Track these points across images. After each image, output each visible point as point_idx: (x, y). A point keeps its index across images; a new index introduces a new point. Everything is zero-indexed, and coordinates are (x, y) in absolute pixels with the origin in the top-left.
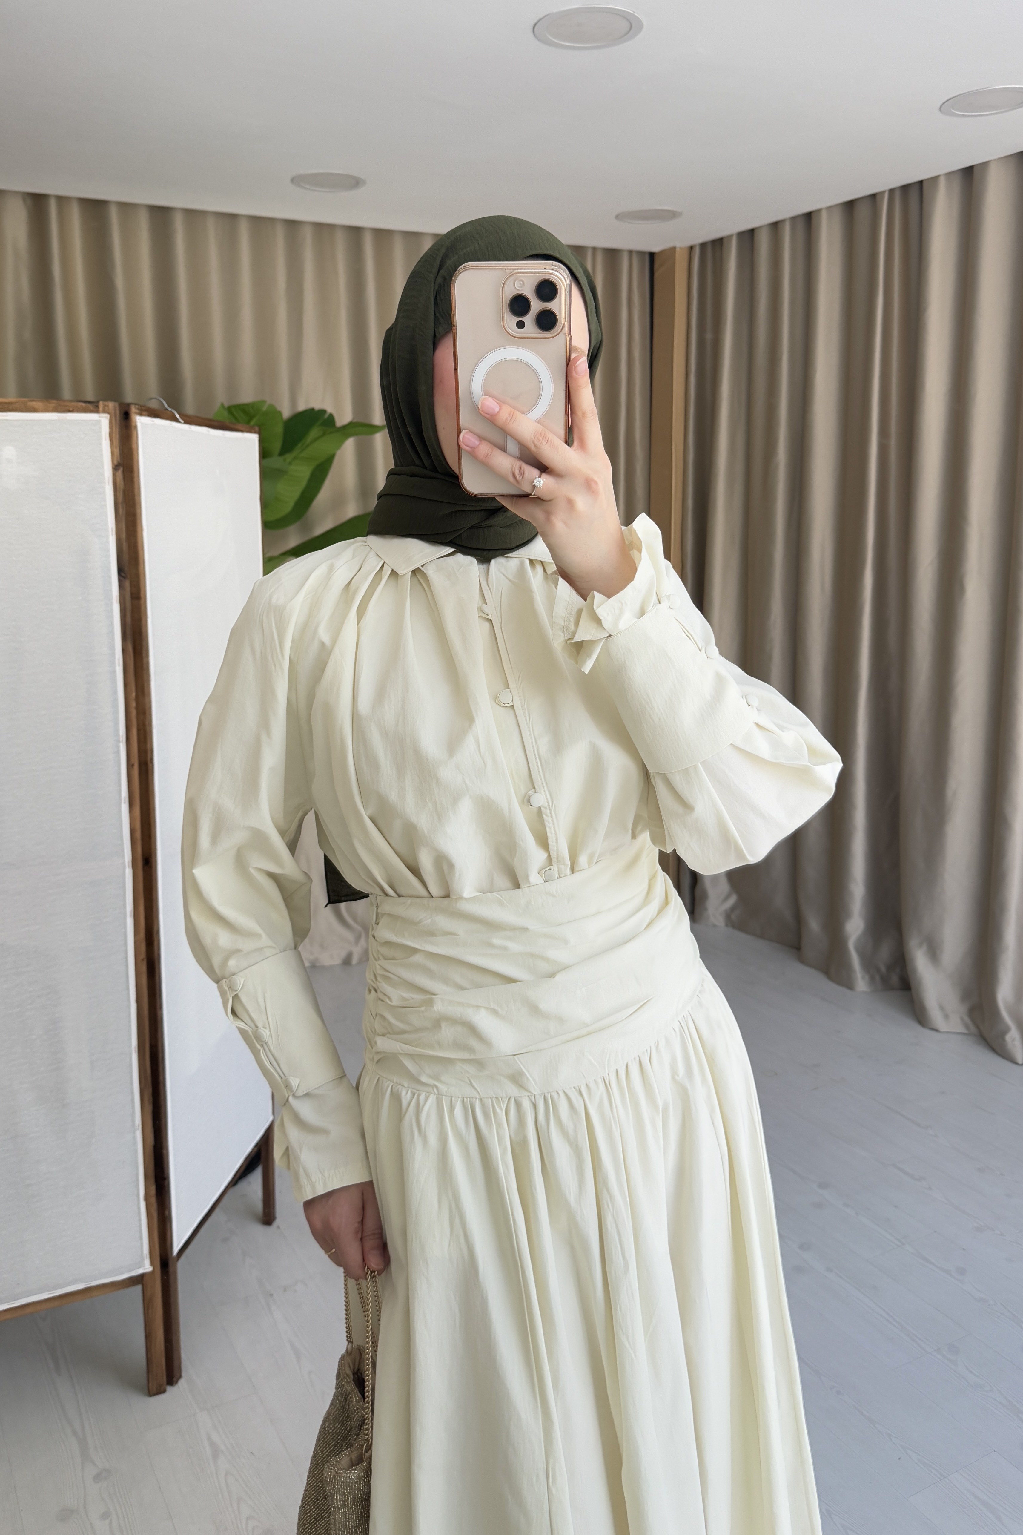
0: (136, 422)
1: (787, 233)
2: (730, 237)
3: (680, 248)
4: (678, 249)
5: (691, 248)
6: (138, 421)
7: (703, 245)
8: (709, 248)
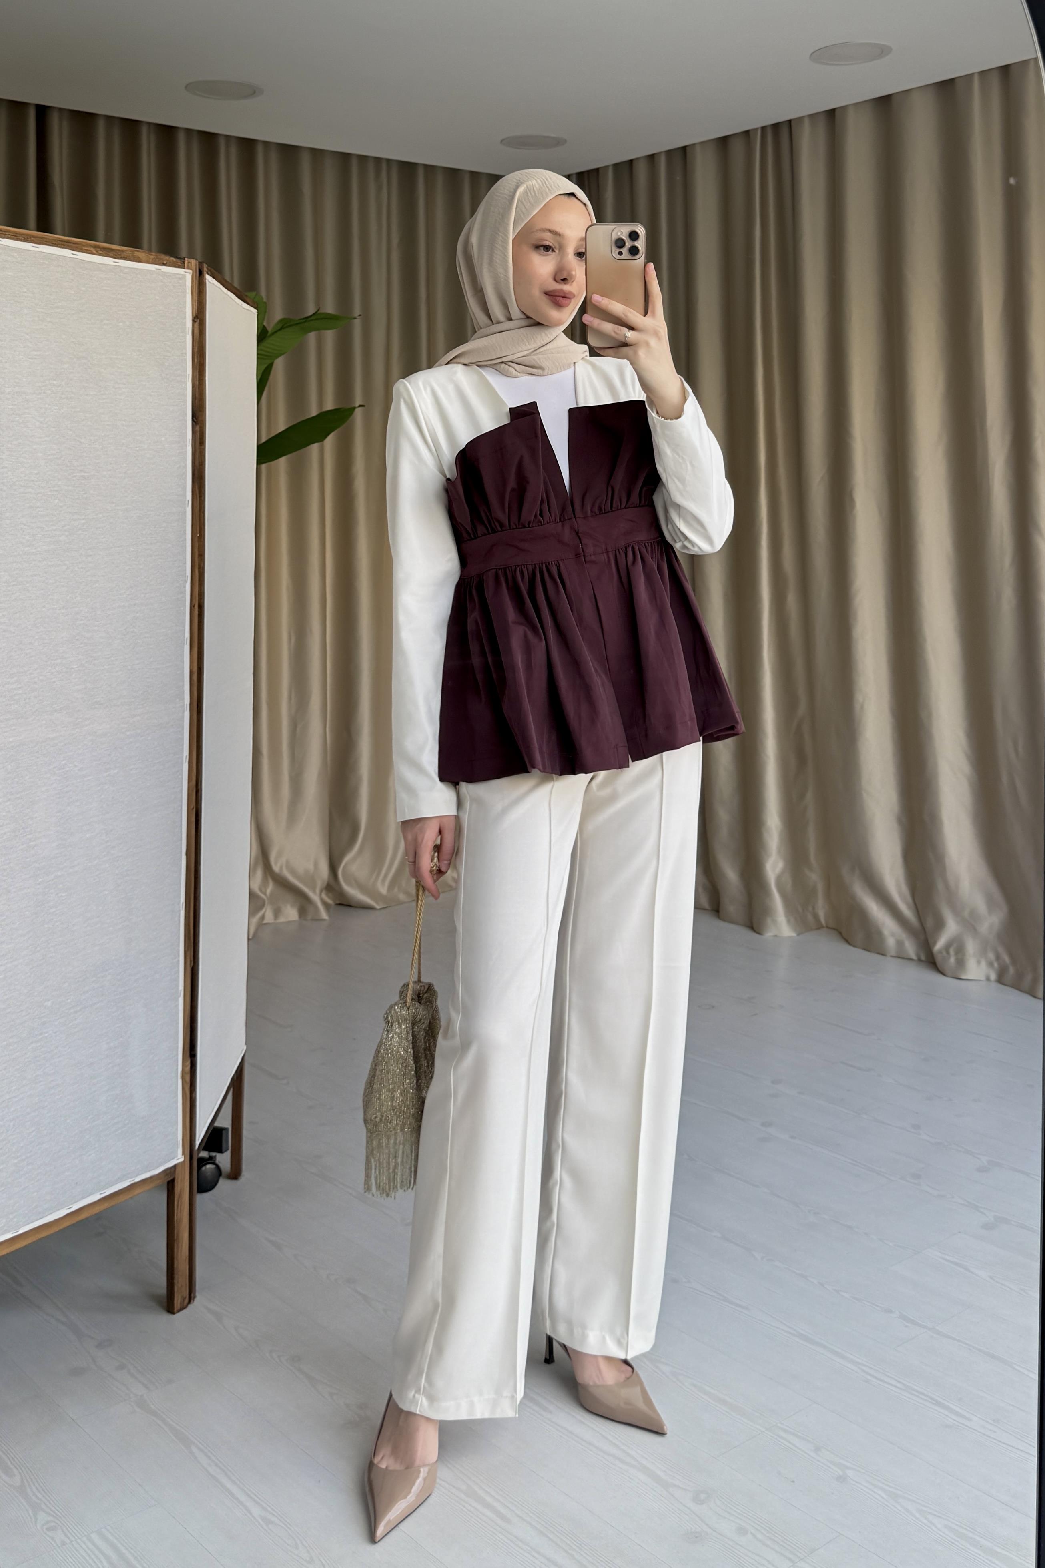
0: (206, 279)
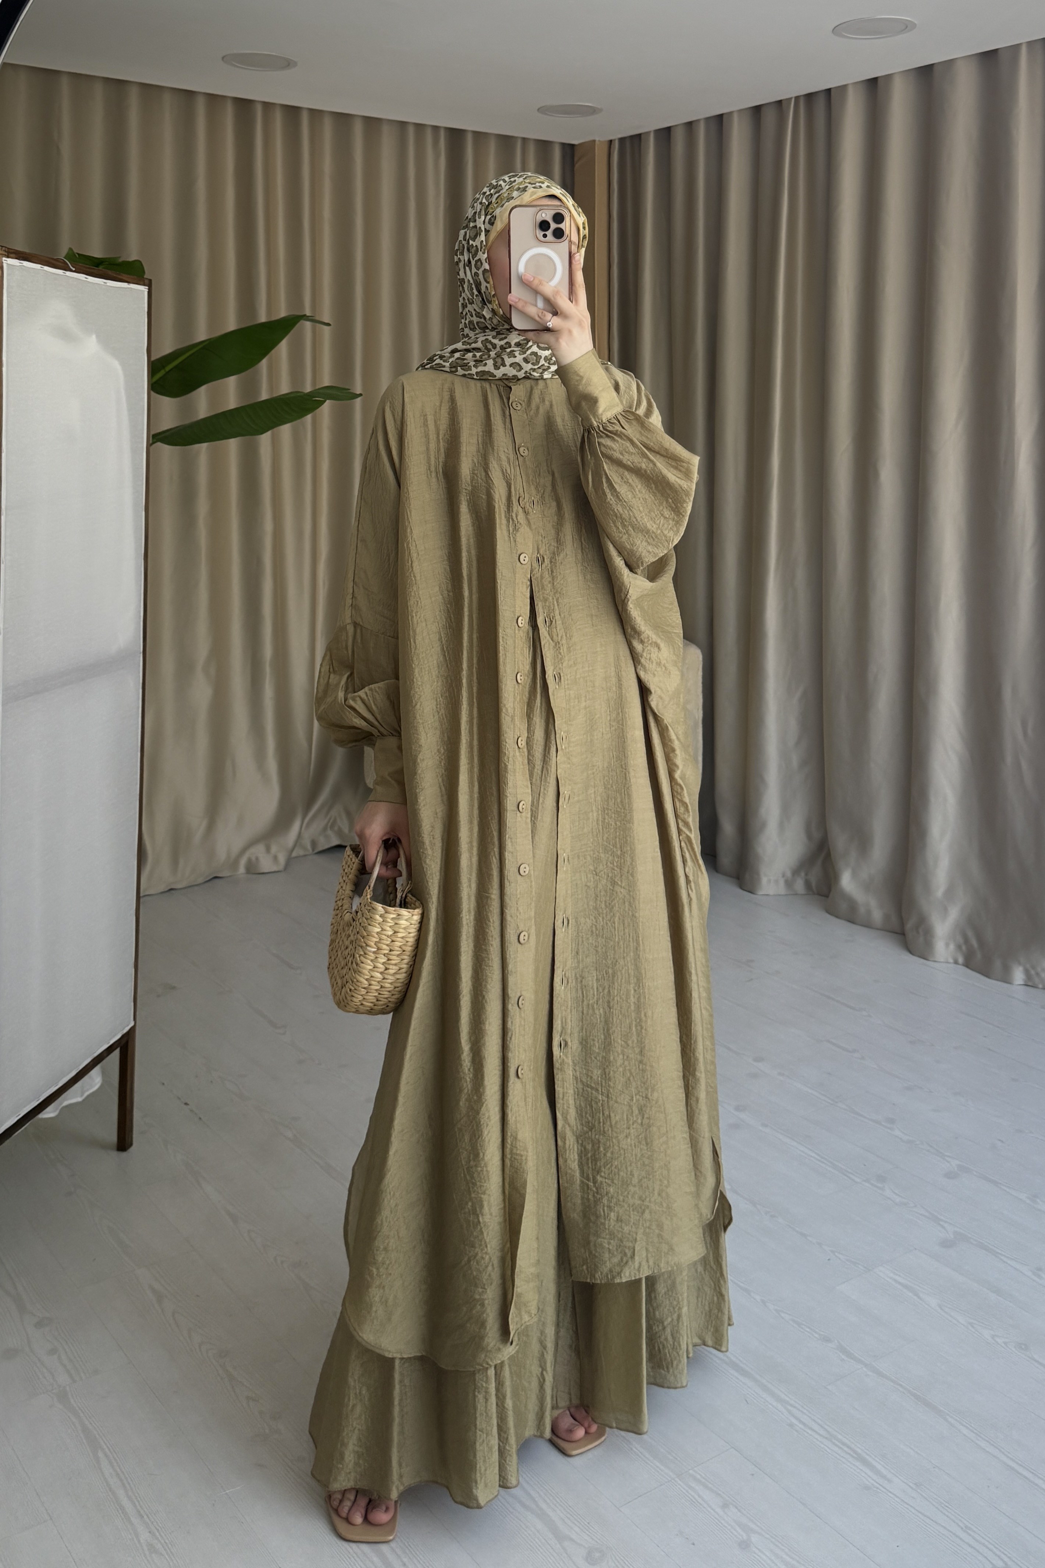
1: (701, 132)
2: (648, 133)
3: (599, 141)
4: (597, 143)
5: (611, 141)
7: (622, 140)
8: (628, 144)
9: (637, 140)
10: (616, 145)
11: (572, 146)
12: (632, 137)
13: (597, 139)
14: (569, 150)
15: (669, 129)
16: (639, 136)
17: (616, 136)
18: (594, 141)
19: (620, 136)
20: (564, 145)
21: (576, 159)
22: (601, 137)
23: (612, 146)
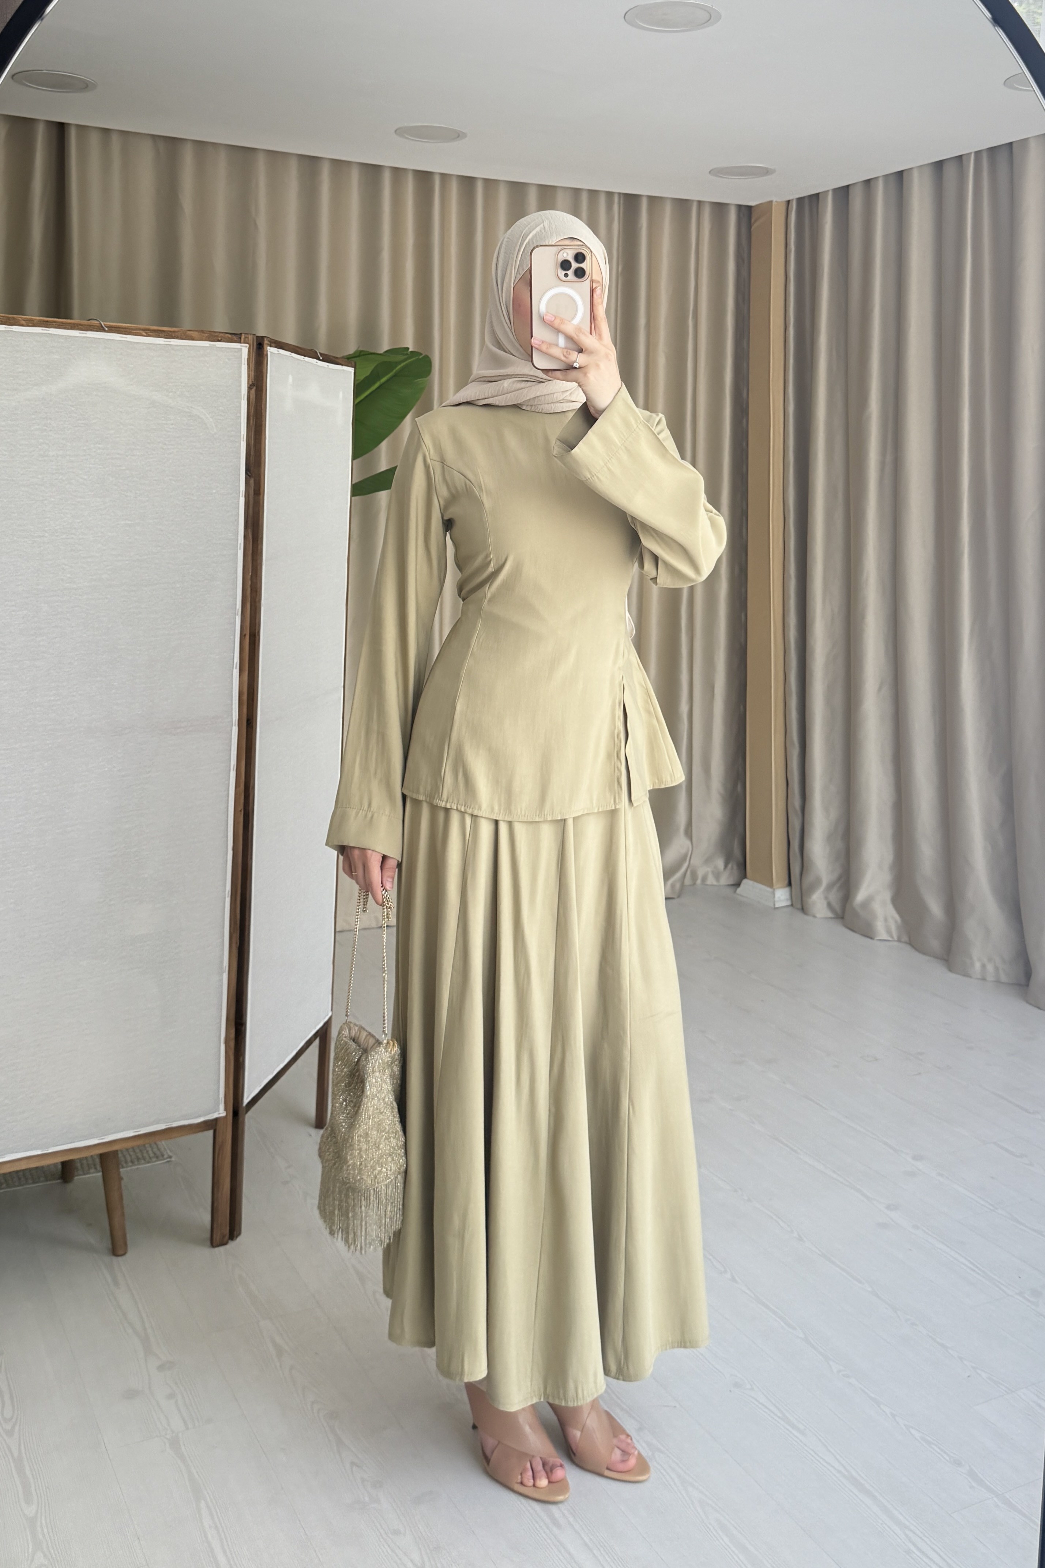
1: (883, 187)
2: (826, 193)
3: (776, 202)
4: (774, 203)
5: (788, 202)
6: (268, 350)
7: (800, 200)
8: (806, 204)
9: (815, 198)
10: (794, 205)
11: (750, 208)
12: (811, 196)
13: (774, 200)
14: (746, 212)
15: (848, 187)
16: (817, 195)
17: (794, 195)
18: (771, 202)
19: (798, 196)
20: (740, 207)
21: (753, 220)
22: (778, 198)
23: (790, 206)
